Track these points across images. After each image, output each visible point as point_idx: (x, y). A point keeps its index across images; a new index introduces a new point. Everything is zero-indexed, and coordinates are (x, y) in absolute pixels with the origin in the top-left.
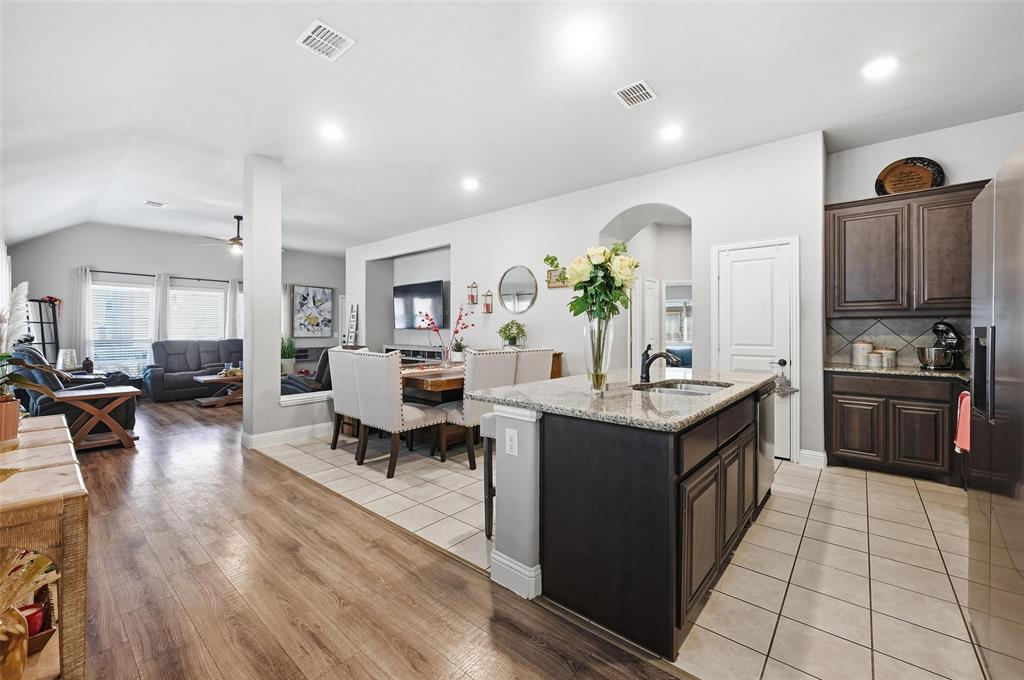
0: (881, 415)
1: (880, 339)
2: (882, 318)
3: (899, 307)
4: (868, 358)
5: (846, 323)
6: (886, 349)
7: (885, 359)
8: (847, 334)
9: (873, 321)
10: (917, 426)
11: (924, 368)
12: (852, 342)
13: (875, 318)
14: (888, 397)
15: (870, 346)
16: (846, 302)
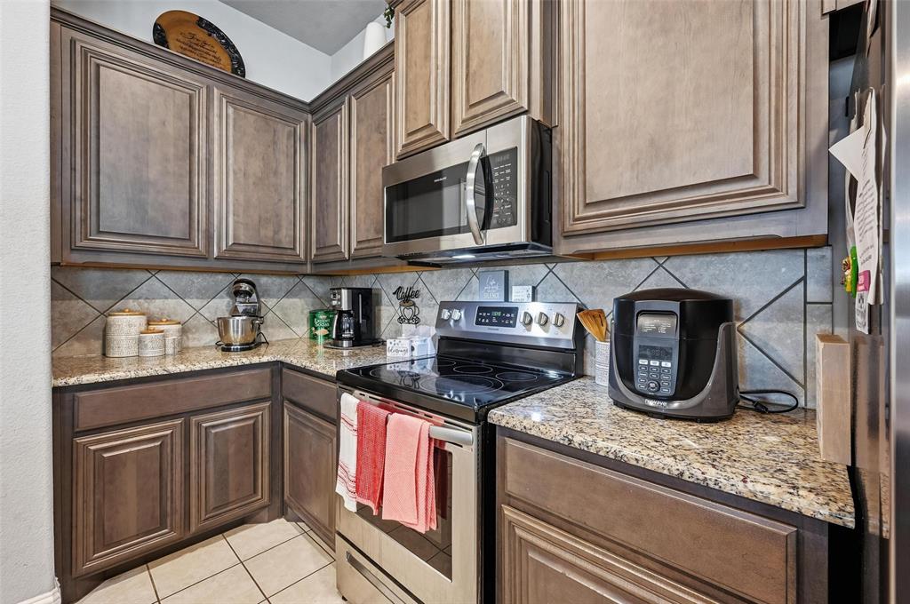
0: (178, 449)
1: (156, 306)
2: (161, 269)
3: (193, 252)
4: (140, 342)
5: (94, 276)
6: (169, 321)
7: (169, 340)
8: (96, 298)
9: (144, 275)
10: (232, 450)
11: (227, 349)
12: (106, 313)
13: (147, 269)
14: (188, 414)
15: (143, 319)
16: (99, 232)
